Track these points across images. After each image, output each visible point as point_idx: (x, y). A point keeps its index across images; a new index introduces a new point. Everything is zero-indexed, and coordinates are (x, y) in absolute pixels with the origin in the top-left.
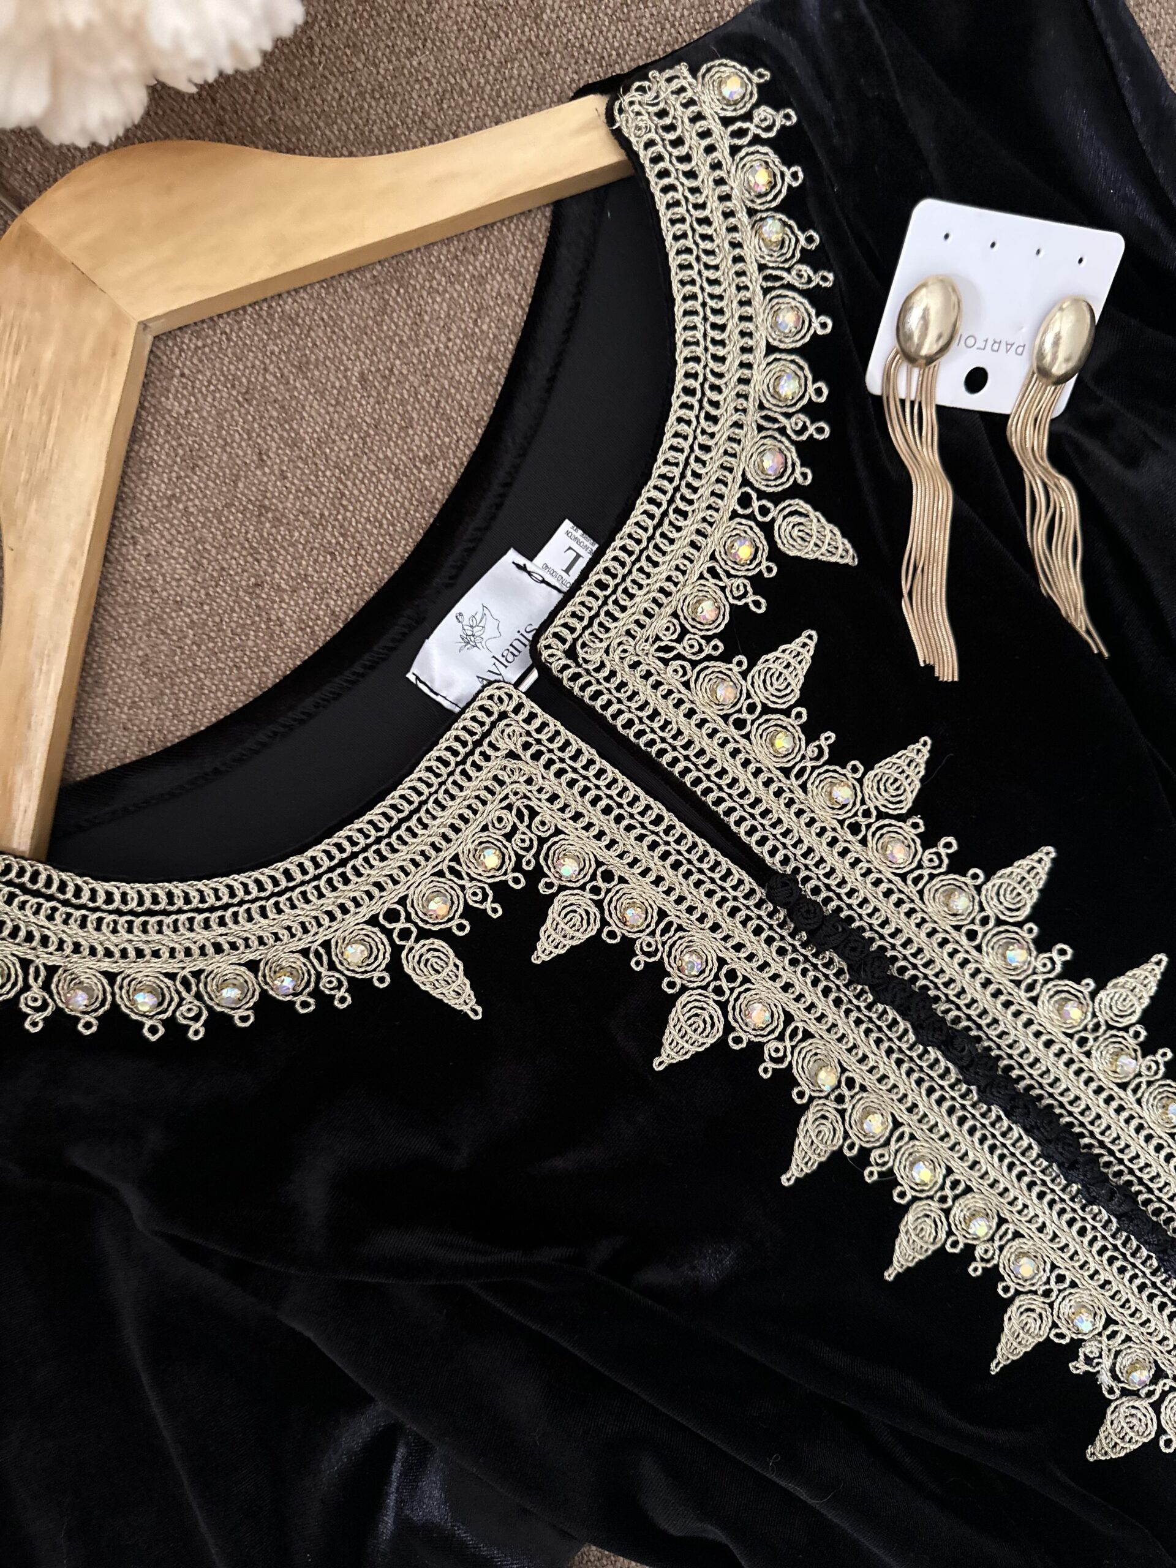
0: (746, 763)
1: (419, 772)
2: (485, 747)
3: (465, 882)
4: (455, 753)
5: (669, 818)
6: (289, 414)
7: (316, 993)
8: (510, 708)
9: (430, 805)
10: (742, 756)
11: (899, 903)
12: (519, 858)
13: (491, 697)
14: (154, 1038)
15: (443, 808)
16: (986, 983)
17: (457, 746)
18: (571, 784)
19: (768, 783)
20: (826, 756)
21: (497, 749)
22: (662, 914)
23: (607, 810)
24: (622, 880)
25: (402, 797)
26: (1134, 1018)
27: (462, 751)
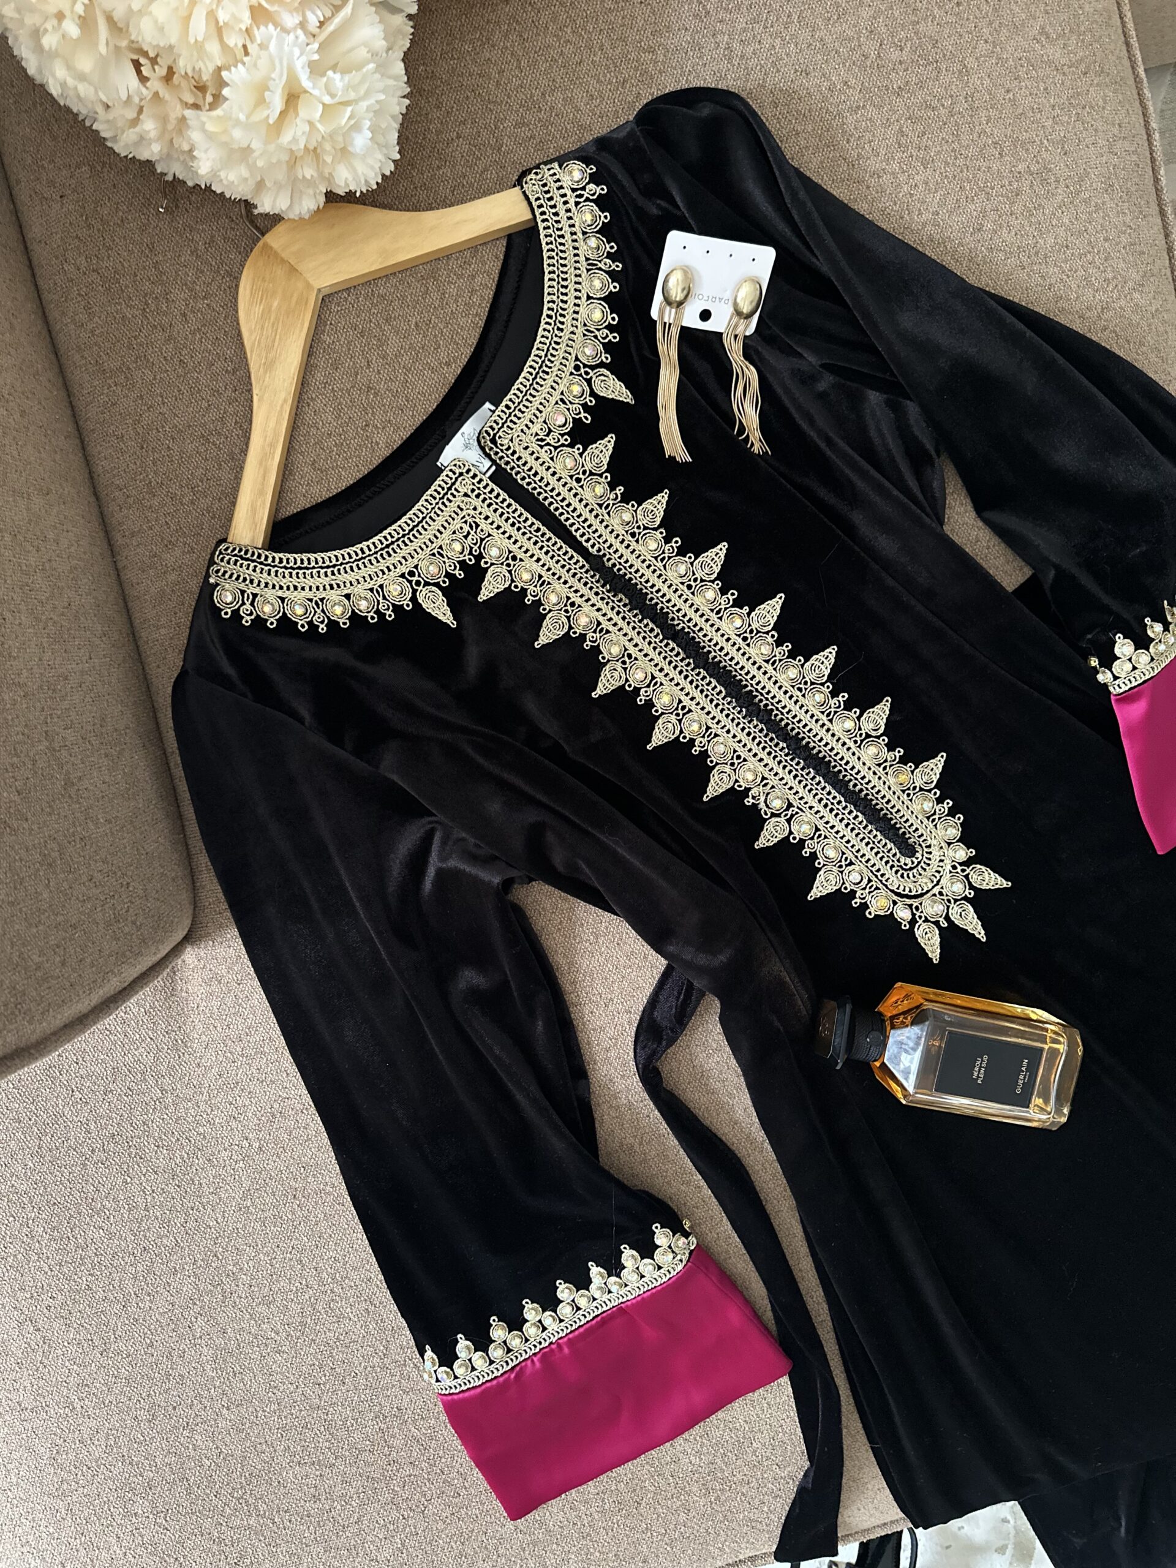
0: (581, 500)
1: (422, 502)
2: (453, 491)
3: (446, 559)
4: (439, 493)
5: (543, 529)
6: (381, 343)
7: (378, 612)
8: (464, 471)
9: (428, 519)
10: (579, 497)
11: (654, 571)
12: (471, 548)
13: (455, 465)
14: (303, 630)
15: (434, 521)
16: (697, 610)
17: (439, 489)
18: (495, 511)
19: (591, 511)
20: (619, 499)
21: (459, 492)
22: (540, 577)
23: (513, 525)
24: (521, 560)
25: (414, 514)
26: (770, 628)
27: (442, 492)
